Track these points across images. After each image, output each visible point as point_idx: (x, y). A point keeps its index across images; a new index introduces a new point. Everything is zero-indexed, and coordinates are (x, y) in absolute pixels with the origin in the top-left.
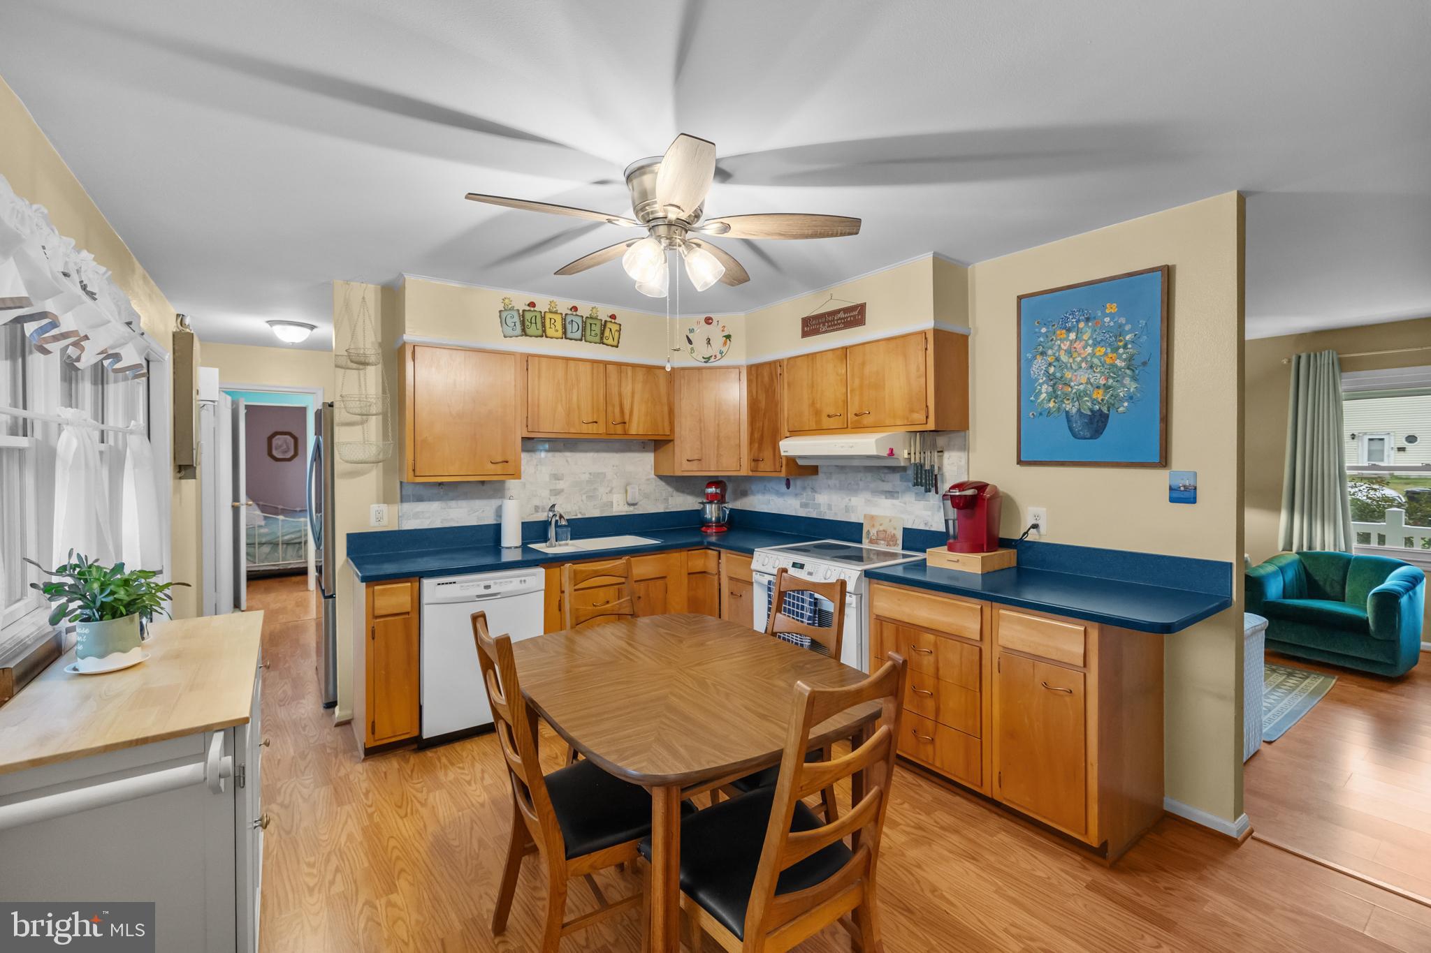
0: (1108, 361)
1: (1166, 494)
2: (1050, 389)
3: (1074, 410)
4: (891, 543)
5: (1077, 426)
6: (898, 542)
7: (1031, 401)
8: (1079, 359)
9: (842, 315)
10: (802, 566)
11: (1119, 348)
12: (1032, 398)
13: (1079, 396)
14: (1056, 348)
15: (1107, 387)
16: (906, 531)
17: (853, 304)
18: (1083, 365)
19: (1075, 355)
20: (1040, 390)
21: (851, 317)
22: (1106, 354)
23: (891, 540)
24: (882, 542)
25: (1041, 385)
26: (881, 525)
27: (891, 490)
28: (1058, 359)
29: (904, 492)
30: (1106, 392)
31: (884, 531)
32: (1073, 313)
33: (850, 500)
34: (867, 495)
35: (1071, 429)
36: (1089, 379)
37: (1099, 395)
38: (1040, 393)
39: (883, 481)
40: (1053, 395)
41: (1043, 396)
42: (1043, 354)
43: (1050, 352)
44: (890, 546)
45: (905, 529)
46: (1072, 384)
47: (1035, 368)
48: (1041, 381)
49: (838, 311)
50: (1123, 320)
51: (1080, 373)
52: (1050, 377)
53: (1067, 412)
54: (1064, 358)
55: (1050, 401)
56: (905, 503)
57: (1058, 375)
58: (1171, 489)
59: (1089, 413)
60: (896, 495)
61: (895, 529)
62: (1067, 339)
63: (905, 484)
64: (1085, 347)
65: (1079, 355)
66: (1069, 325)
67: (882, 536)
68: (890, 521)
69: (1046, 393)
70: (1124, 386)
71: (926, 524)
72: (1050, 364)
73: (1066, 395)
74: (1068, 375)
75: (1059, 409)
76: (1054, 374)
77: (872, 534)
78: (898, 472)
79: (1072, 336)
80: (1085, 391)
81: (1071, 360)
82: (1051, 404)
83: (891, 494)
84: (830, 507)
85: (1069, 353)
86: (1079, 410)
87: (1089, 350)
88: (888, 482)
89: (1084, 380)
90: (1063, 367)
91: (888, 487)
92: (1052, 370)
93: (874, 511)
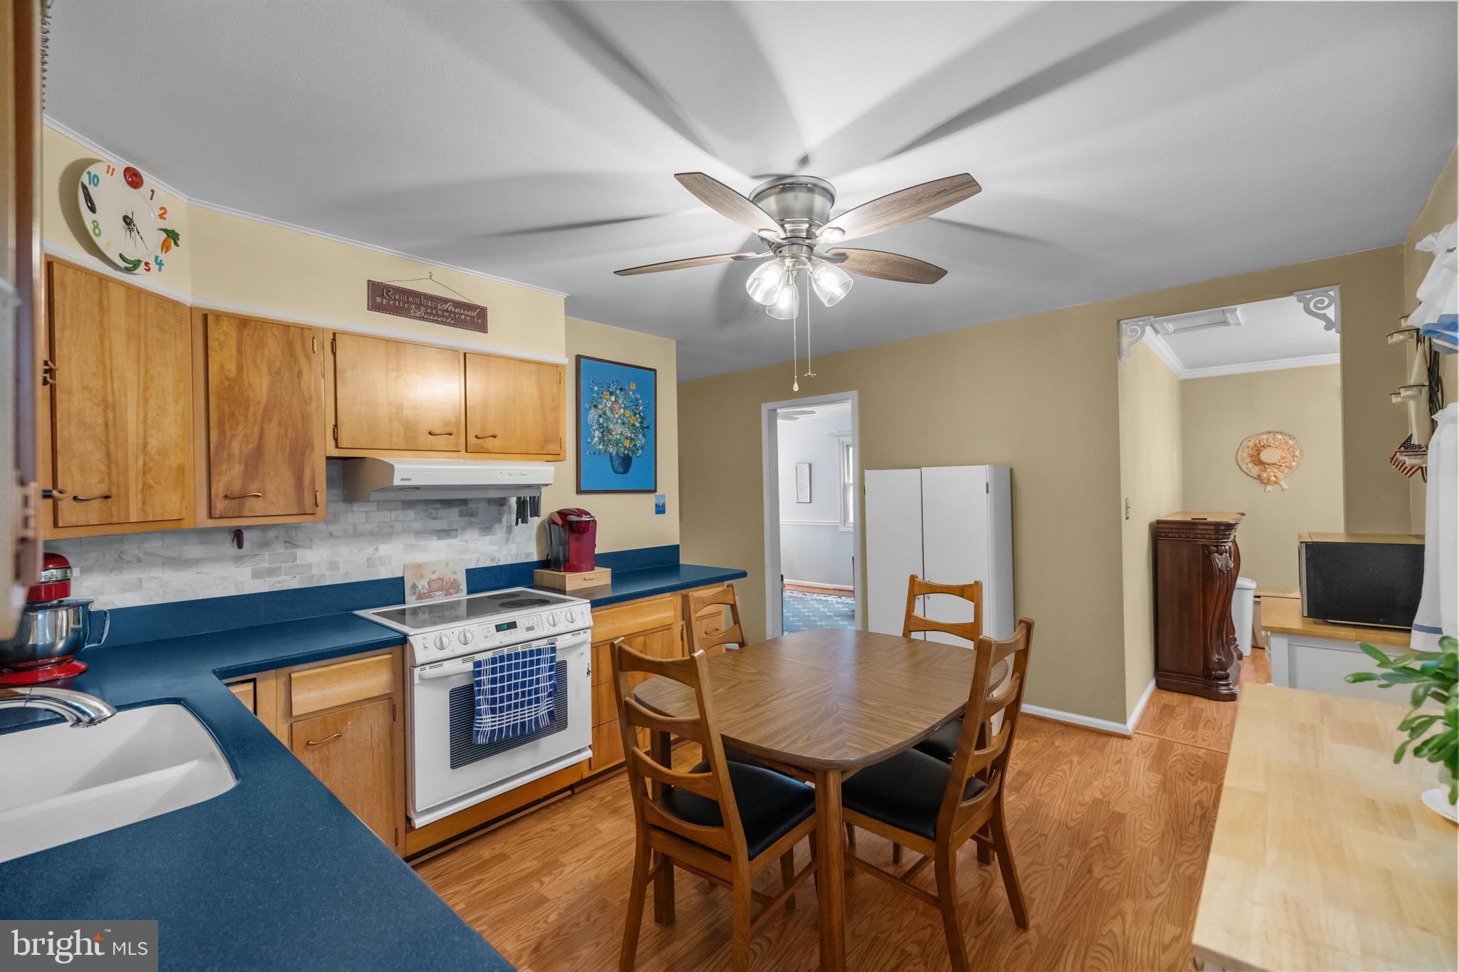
0: (632, 422)
1: (654, 509)
2: (600, 435)
3: (614, 453)
4: (452, 591)
5: (616, 463)
6: (461, 587)
7: (588, 442)
8: (617, 416)
9: (449, 307)
10: (512, 625)
11: (636, 414)
12: (589, 440)
13: (618, 442)
14: (604, 404)
15: (632, 439)
16: (471, 573)
17: (467, 301)
18: (619, 421)
19: (615, 412)
20: (594, 435)
21: (466, 315)
22: (630, 416)
23: (452, 587)
24: (438, 593)
25: (595, 430)
26: (433, 573)
27: (447, 528)
28: (605, 413)
29: (464, 529)
30: (631, 442)
31: (439, 579)
32: (613, 382)
33: (376, 549)
34: (410, 539)
35: (612, 465)
36: (622, 432)
37: (627, 444)
38: (594, 437)
39: (435, 518)
40: (602, 440)
41: (596, 439)
42: (596, 406)
43: (600, 406)
44: (450, 594)
45: (468, 571)
46: (613, 433)
47: (590, 416)
48: (595, 428)
49: (446, 301)
50: (638, 396)
51: (617, 426)
52: (601, 426)
53: (610, 453)
54: (609, 413)
55: (600, 443)
56: (466, 541)
57: (605, 425)
58: (656, 506)
59: (622, 456)
60: (453, 534)
61: (455, 573)
62: (610, 399)
63: (466, 519)
64: (620, 408)
65: (617, 413)
66: (611, 390)
67: (435, 586)
68: (447, 565)
69: (598, 437)
70: (639, 440)
71: (492, 560)
72: (600, 416)
73: (609, 440)
74: (611, 426)
75: (605, 451)
76: (602, 424)
77: (420, 587)
78: (456, 506)
79: (613, 398)
80: (620, 440)
81: (612, 416)
82: (601, 447)
83: (445, 533)
84: (333, 566)
85: (612, 409)
86: (617, 453)
87: (622, 411)
88: (442, 519)
89: (619, 432)
90: (608, 419)
91: (443, 525)
92: (601, 420)
93: (420, 558)
